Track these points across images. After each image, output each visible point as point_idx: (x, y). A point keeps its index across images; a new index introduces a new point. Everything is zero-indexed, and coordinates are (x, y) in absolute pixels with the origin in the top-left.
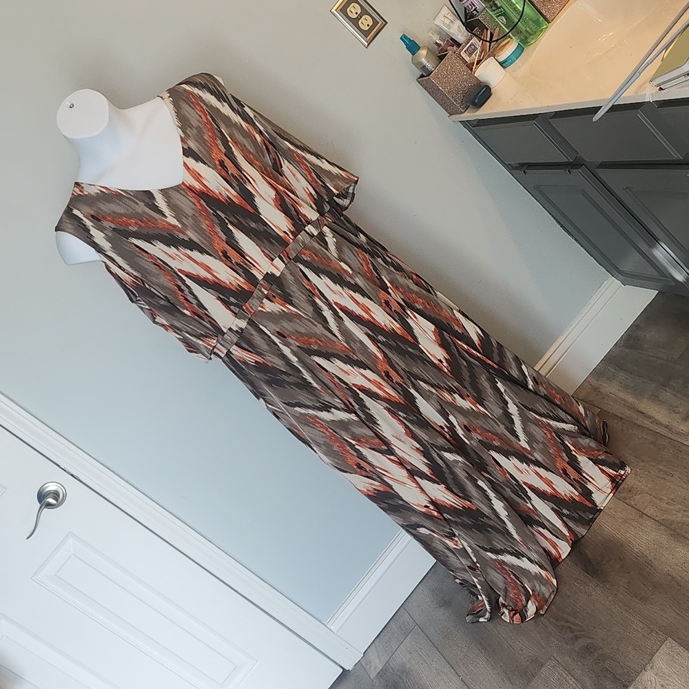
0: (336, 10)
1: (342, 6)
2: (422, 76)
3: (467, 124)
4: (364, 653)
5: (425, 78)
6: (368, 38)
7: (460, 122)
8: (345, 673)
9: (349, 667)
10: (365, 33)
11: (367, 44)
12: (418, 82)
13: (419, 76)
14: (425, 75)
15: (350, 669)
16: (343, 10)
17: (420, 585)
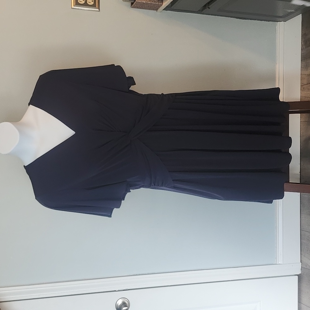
0: (74, 6)
1: (75, 2)
2: (132, 4)
3: (166, 9)
4: (301, 262)
5: (134, 3)
6: (97, 6)
7: (163, 10)
8: (299, 276)
9: (299, 272)
10: (94, 6)
11: (98, 10)
12: (133, 7)
13: (130, 5)
14: (133, 2)
15: (300, 273)
16: (77, 4)
17: (301, 216)
